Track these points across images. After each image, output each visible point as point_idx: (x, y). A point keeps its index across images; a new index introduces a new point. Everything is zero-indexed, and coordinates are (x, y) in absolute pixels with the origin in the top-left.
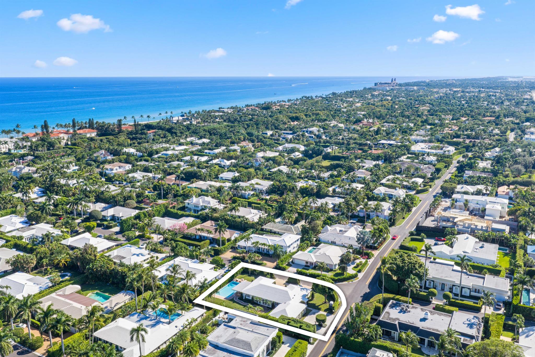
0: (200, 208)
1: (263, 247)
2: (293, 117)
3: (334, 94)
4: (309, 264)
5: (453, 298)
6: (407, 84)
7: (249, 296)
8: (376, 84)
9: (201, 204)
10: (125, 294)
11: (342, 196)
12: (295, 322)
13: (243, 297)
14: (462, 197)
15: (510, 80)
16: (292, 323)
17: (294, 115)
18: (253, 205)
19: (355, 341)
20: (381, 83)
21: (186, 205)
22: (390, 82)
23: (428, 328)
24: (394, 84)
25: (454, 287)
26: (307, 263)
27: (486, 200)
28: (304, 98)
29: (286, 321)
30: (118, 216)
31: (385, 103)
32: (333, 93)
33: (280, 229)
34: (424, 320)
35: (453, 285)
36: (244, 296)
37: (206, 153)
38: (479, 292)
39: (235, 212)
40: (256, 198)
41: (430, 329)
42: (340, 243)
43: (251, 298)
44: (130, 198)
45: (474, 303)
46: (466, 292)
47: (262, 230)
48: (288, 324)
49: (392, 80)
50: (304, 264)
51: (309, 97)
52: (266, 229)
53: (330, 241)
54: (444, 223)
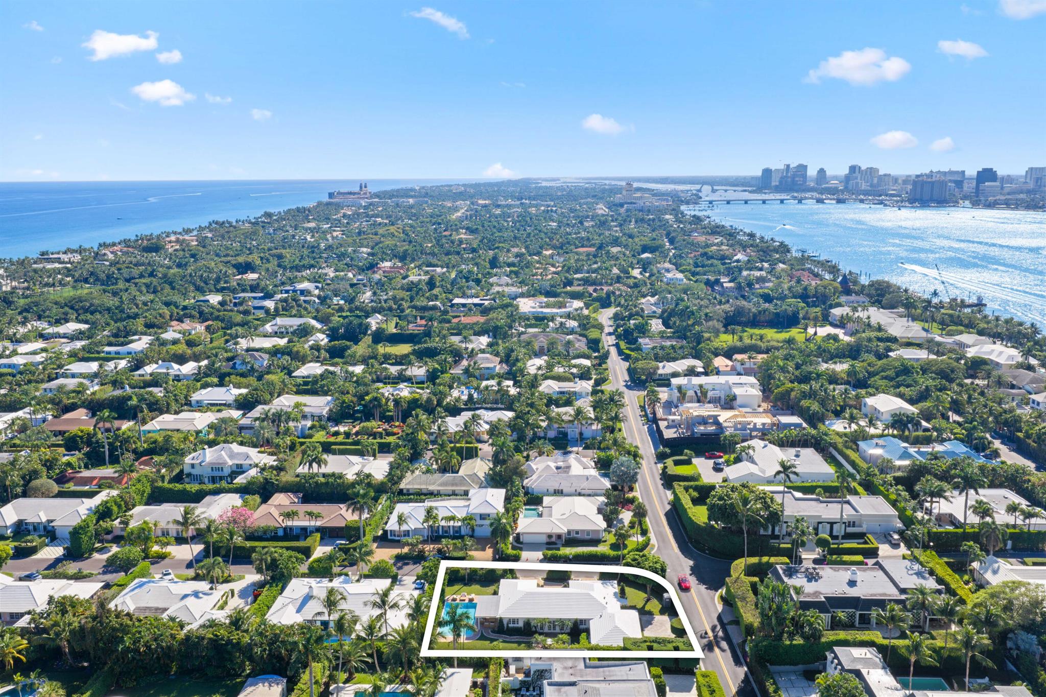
0: (227, 472)
1: (451, 523)
2: (240, 264)
3: (268, 215)
4: (553, 539)
5: (833, 544)
6: (391, 195)
7: (515, 621)
8: (331, 195)
9: (230, 463)
10: (266, 684)
11: (489, 406)
12: (659, 643)
13: (503, 625)
14: (690, 381)
15: (544, 184)
16: (655, 645)
17: (241, 259)
18: (333, 447)
19: (795, 645)
20: (339, 193)
21: (187, 470)
22: (357, 189)
23: (871, 595)
24: (365, 194)
25: (820, 526)
26: (550, 536)
27: (727, 382)
28: (214, 225)
29: (645, 645)
30: (36, 520)
31: (392, 231)
32: (265, 213)
33: (441, 485)
34: (852, 583)
35: (819, 523)
36: (505, 623)
37: (109, 353)
38: (854, 526)
39: (320, 466)
40: (323, 433)
41: (875, 595)
42: (572, 490)
43: (521, 624)
44: (34, 474)
45: (858, 543)
46: (838, 530)
47: (401, 492)
48: (650, 648)
49: (361, 187)
50: (544, 539)
51: (223, 223)
52: (408, 490)
53: (551, 490)
54: (702, 428)
